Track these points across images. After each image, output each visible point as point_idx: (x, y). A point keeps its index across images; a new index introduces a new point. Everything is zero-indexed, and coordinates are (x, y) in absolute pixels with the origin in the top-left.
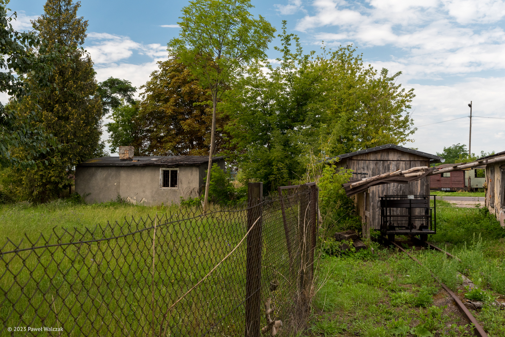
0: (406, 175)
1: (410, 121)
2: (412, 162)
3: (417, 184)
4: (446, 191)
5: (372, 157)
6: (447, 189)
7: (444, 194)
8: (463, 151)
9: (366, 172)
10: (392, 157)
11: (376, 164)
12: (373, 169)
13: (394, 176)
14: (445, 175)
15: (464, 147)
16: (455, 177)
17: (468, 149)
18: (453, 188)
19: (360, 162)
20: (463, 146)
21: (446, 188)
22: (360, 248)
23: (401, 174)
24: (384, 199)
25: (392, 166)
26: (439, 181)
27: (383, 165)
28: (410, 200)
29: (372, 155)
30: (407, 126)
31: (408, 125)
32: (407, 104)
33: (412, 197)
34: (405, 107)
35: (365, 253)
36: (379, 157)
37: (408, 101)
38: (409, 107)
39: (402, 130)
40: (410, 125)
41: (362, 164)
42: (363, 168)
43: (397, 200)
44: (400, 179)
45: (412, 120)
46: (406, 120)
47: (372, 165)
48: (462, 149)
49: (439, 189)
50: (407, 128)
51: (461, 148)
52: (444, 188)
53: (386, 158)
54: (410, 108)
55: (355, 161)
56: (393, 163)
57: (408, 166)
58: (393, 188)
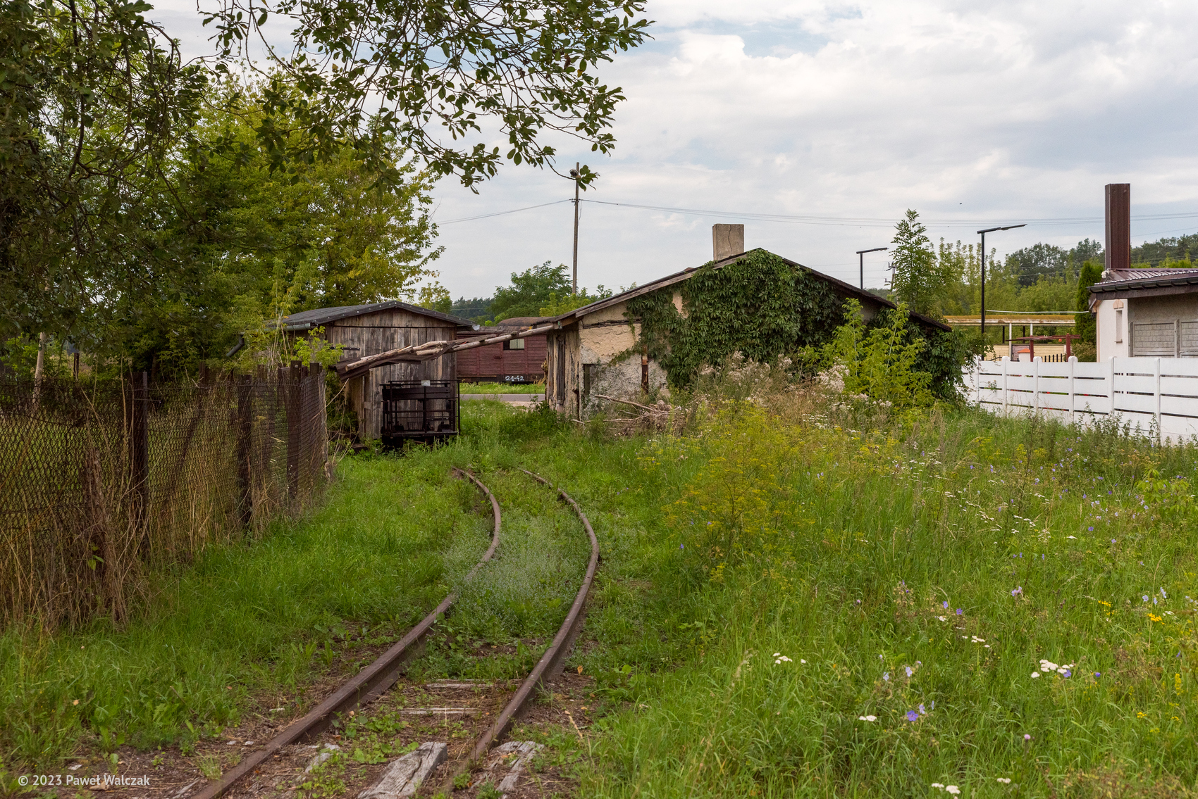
0: (419, 353)
1: (430, 228)
2: (429, 330)
3: (437, 365)
4: (516, 383)
5: (366, 322)
6: (518, 378)
7: (508, 388)
8: (561, 281)
9: (356, 345)
10: (398, 321)
11: (373, 333)
12: (368, 342)
13: (403, 353)
14: (513, 344)
15: (563, 273)
16: (535, 349)
17: (571, 278)
18: (530, 375)
19: (347, 329)
20: (560, 268)
21: (515, 376)
22: (360, 449)
23: (413, 351)
24: (388, 388)
25: (399, 337)
26: (498, 358)
27: (384, 335)
28: (425, 387)
29: (365, 319)
30: (423, 239)
31: (427, 237)
32: (424, 193)
33: (427, 383)
34: (420, 200)
35: (367, 454)
36: (377, 321)
37: (425, 187)
38: (427, 200)
39: (413, 247)
40: (431, 236)
41: (349, 333)
42: (353, 340)
43: (407, 389)
44: (410, 358)
45: (434, 226)
46: (423, 226)
47: (366, 336)
48: (559, 276)
49: (500, 379)
50: (424, 242)
51: (556, 273)
52: (510, 375)
53: (388, 323)
54: (430, 202)
55: (340, 329)
56: (400, 331)
57: (423, 336)
58: (399, 372)
